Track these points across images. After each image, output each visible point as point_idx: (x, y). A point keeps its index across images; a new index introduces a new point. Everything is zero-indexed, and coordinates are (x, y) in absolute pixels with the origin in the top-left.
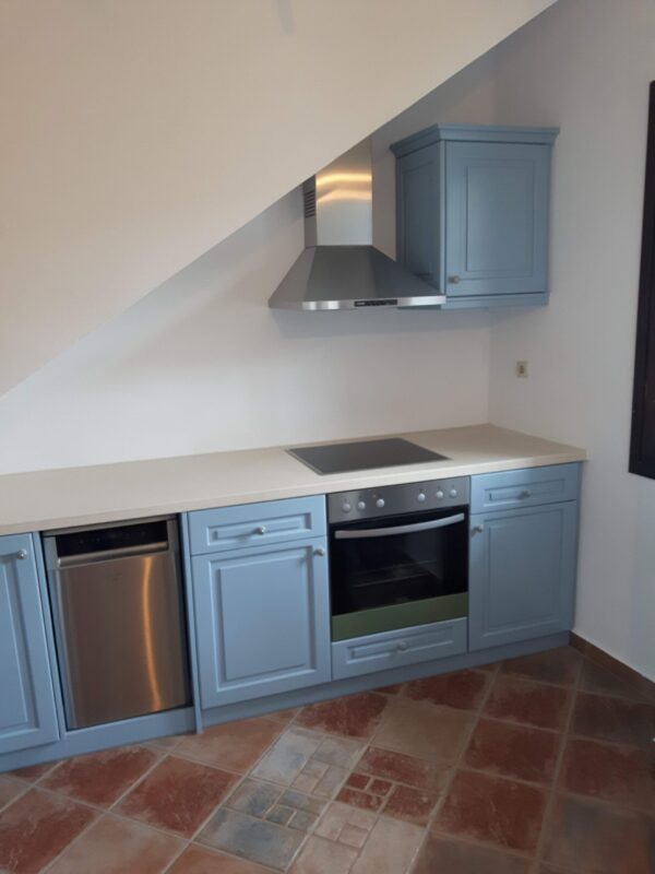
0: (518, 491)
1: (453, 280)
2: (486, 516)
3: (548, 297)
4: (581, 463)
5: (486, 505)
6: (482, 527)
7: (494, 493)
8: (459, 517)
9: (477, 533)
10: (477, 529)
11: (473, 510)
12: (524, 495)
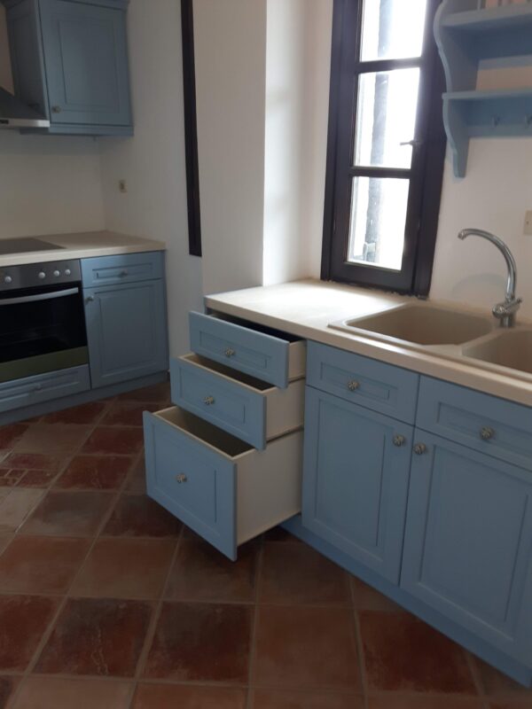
0: (118, 271)
1: (55, 110)
2: (96, 290)
3: (133, 130)
4: (163, 252)
5: (94, 281)
6: (93, 297)
7: (99, 272)
8: (75, 290)
9: (90, 302)
10: (89, 299)
11: (85, 285)
12: (123, 275)
